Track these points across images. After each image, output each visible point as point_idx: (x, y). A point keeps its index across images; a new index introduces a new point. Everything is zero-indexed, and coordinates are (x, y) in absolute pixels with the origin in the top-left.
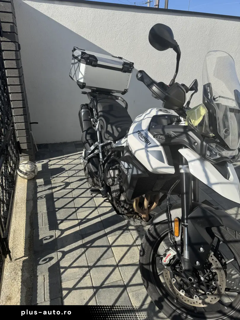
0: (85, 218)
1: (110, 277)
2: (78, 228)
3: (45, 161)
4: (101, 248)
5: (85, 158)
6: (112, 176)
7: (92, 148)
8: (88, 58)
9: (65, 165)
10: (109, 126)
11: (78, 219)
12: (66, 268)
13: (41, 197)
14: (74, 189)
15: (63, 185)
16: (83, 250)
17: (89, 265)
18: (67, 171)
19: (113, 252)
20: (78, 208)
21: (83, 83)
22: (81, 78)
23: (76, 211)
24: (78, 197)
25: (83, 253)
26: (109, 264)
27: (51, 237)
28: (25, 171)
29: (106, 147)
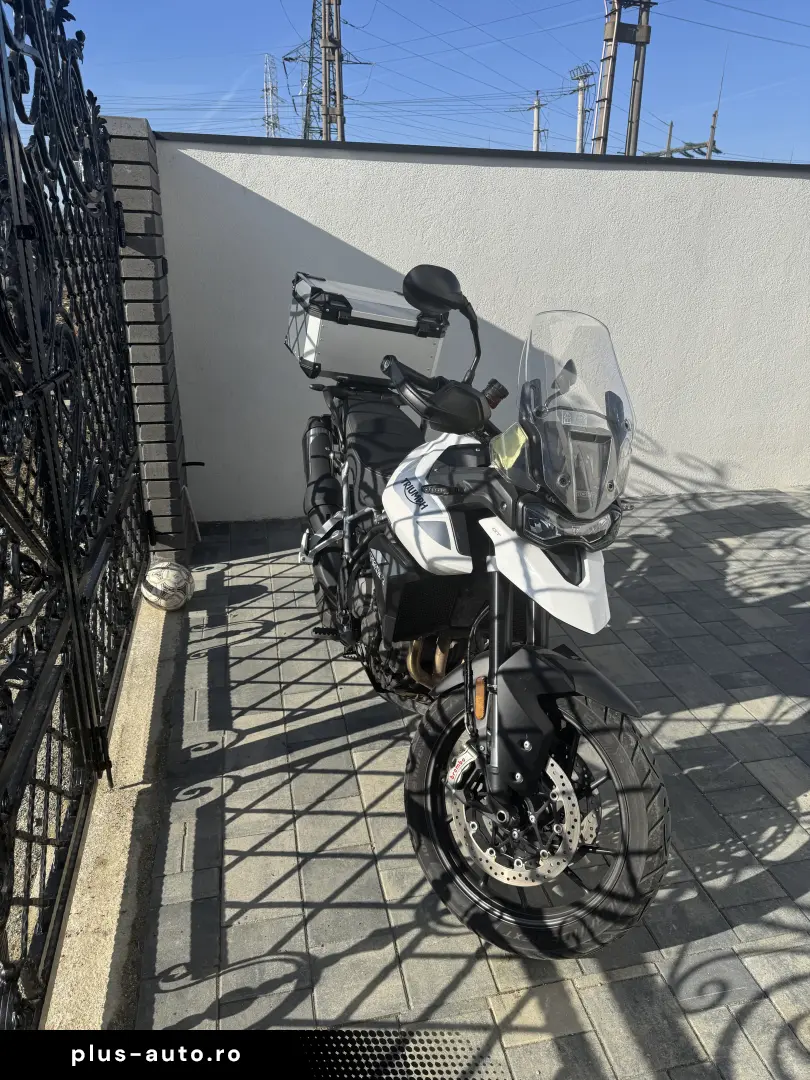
0: (301, 709)
1: (342, 837)
2: (280, 730)
3: (217, 567)
4: (331, 775)
5: (306, 552)
6: (364, 591)
7: (328, 525)
8: (326, 304)
9: (267, 578)
10: (368, 470)
11: (283, 710)
12: (239, 812)
13: (197, 655)
14: (283, 640)
15: (257, 628)
16: (286, 776)
17: (296, 808)
18: (272, 593)
19: (358, 785)
20: (288, 684)
21: (315, 364)
22: (309, 353)
23: (281, 691)
24: (290, 658)
25: (284, 784)
26: (343, 809)
27: (212, 744)
28: (160, 588)
29: (360, 526)
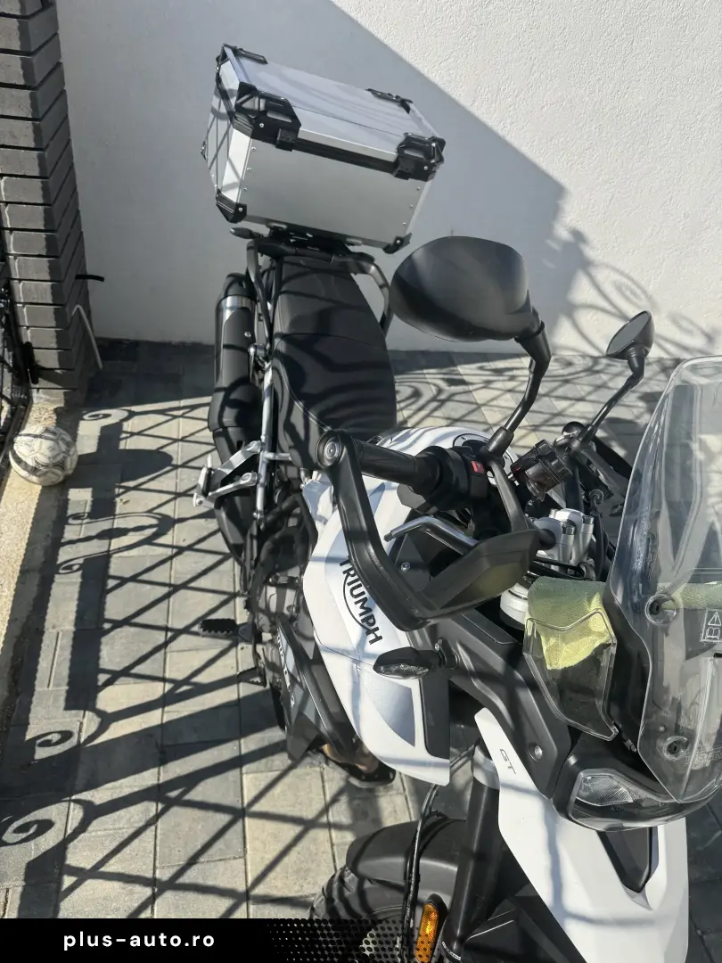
0: (186, 681)
2: (153, 718)
4: (210, 814)
5: (205, 494)
6: (273, 608)
7: (238, 459)
8: (260, 115)
9: (175, 441)
10: (299, 406)
11: (164, 680)
12: (82, 875)
13: (70, 567)
14: (181, 550)
15: (151, 526)
16: (151, 808)
17: (158, 875)
18: (176, 467)
19: (244, 838)
20: (178, 633)
21: (238, 205)
22: (231, 187)
23: (165, 644)
24: (185, 586)
25: (148, 824)
26: (222, 881)
27: (66, 735)
28: (31, 462)
